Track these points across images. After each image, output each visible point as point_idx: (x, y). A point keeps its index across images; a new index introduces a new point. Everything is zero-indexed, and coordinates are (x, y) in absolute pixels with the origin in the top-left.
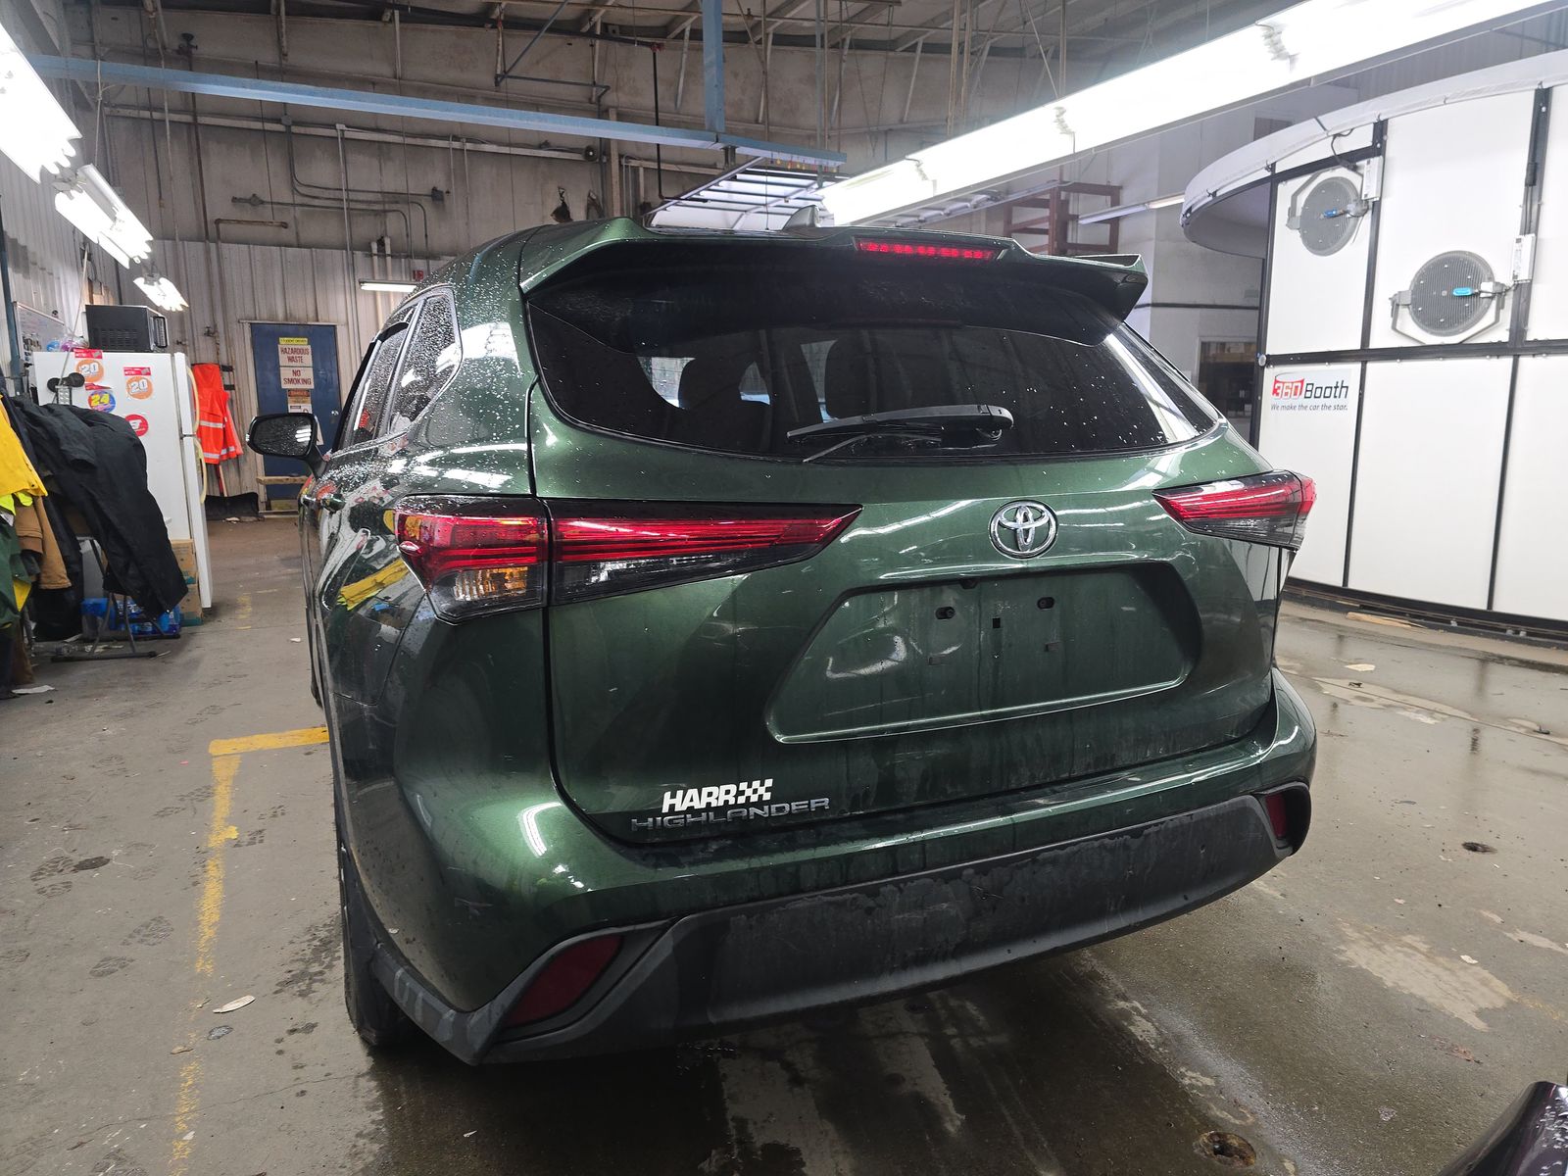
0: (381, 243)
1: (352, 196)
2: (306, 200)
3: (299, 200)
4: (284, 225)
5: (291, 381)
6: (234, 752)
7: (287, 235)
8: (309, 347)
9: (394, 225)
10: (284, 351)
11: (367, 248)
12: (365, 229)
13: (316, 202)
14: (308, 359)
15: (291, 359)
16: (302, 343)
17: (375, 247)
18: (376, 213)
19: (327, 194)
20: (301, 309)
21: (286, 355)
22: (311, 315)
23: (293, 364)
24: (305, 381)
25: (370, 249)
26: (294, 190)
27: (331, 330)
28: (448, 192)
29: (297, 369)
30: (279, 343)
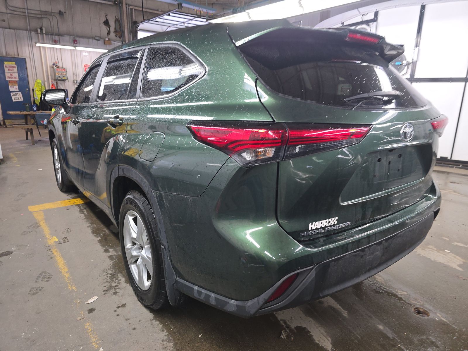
0: (41, 29)
1: (29, 11)
2: (12, 12)
3: (9, 11)
4: (4, 21)
5: (10, 78)
6: (39, 210)
7: (5, 24)
8: (16, 65)
9: (45, 23)
10: (6, 67)
11: (36, 31)
12: (35, 24)
13: (15, 13)
14: (16, 70)
15: (9, 70)
16: (13, 64)
17: (39, 31)
18: (39, 18)
19: (19, 10)
20: (12, 51)
21: (7, 68)
22: (16, 54)
23: (10, 71)
24: (16, 78)
25: (37, 31)
26: (7, 8)
27: (24, 59)
28: (65, 12)
29: (12, 73)
30: (4, 64)
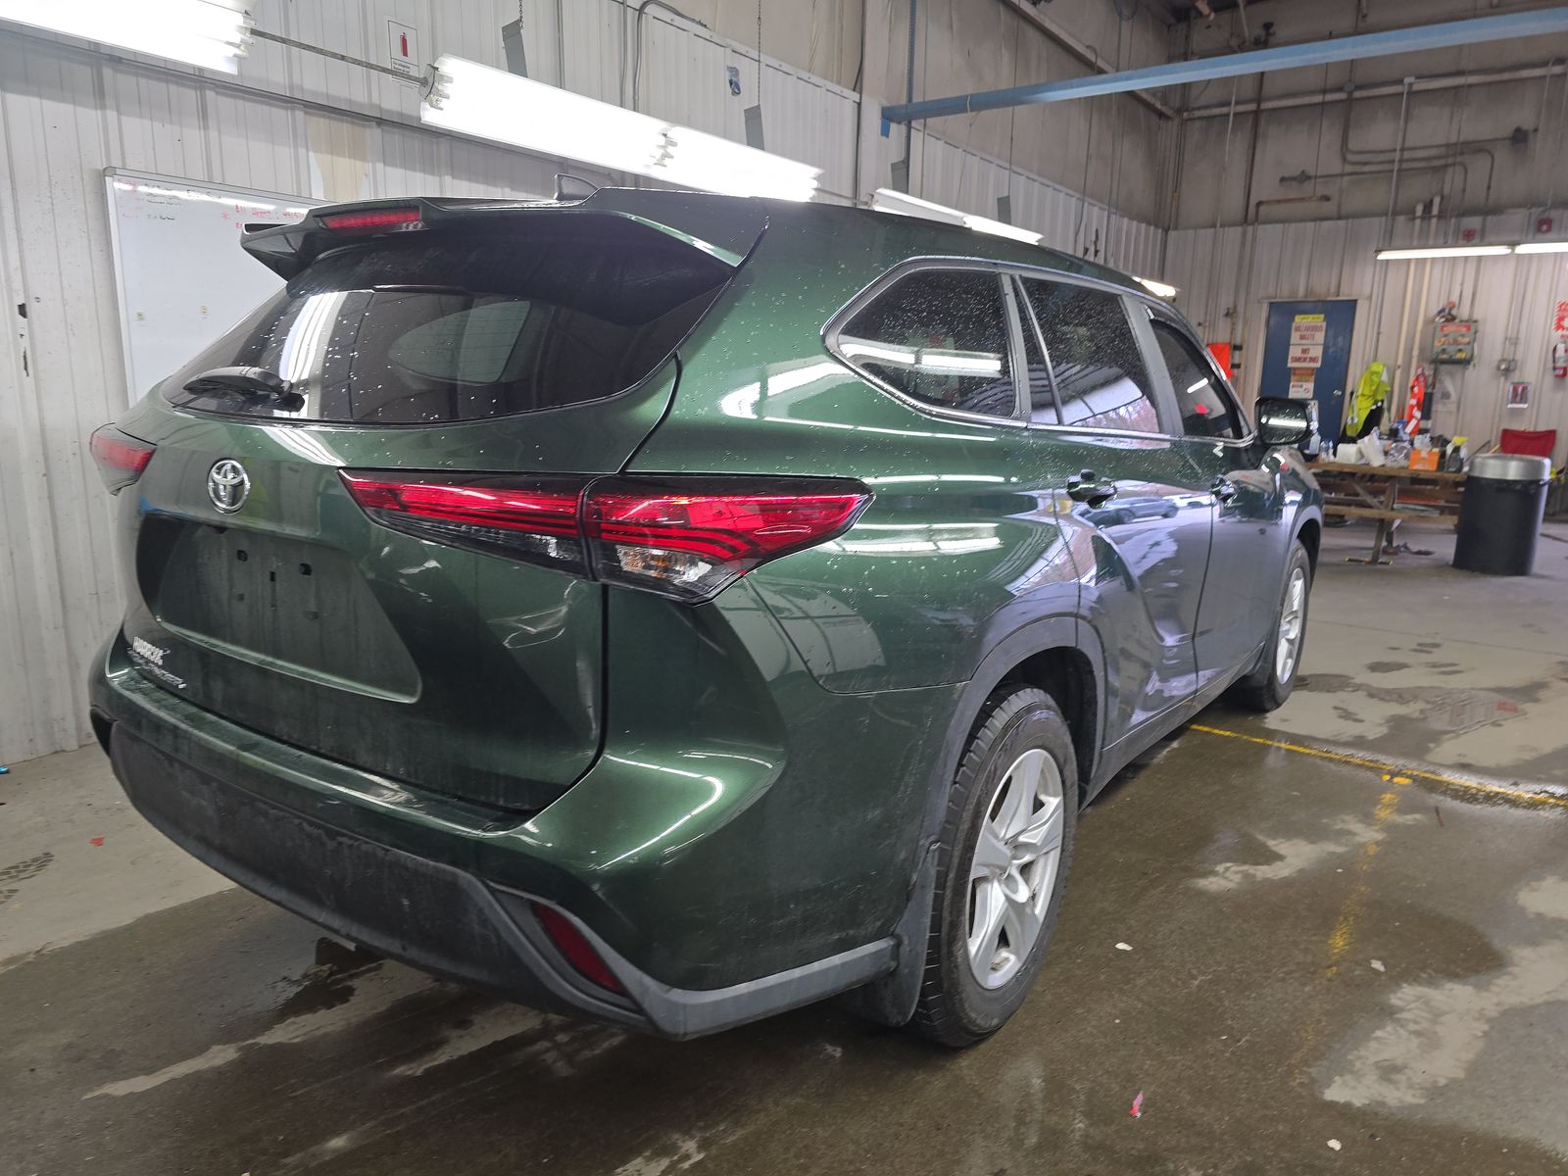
0: (1428, 207)
1: (1407, 155)
2: (1358, 169)
3: (1349, 169)
4: (1327, 198)
5: (1298, 360)
7: (1328, 208)
8: (1324, 324)
9: (1452, 181)
10: (1298, 329)
11: (1410, 213)
12: (1416, 189)
13: (1366, 169)
14: (1320, 337)
15: (1302, 337)
16: (1318, 320)
17: (1419, 210)
18: (1435, 169)
19: (1381, 157)
20: (1324, 285)
21: (1298, 333)
22: (1333, 289)
23: (1304, 342)
24: (1313, 360)
25: (1413, 211)
26: (1345, 160)
27: (1352, 305)
28: (1536, 130)
29: (1306, 347)
30: (1293, 320)
